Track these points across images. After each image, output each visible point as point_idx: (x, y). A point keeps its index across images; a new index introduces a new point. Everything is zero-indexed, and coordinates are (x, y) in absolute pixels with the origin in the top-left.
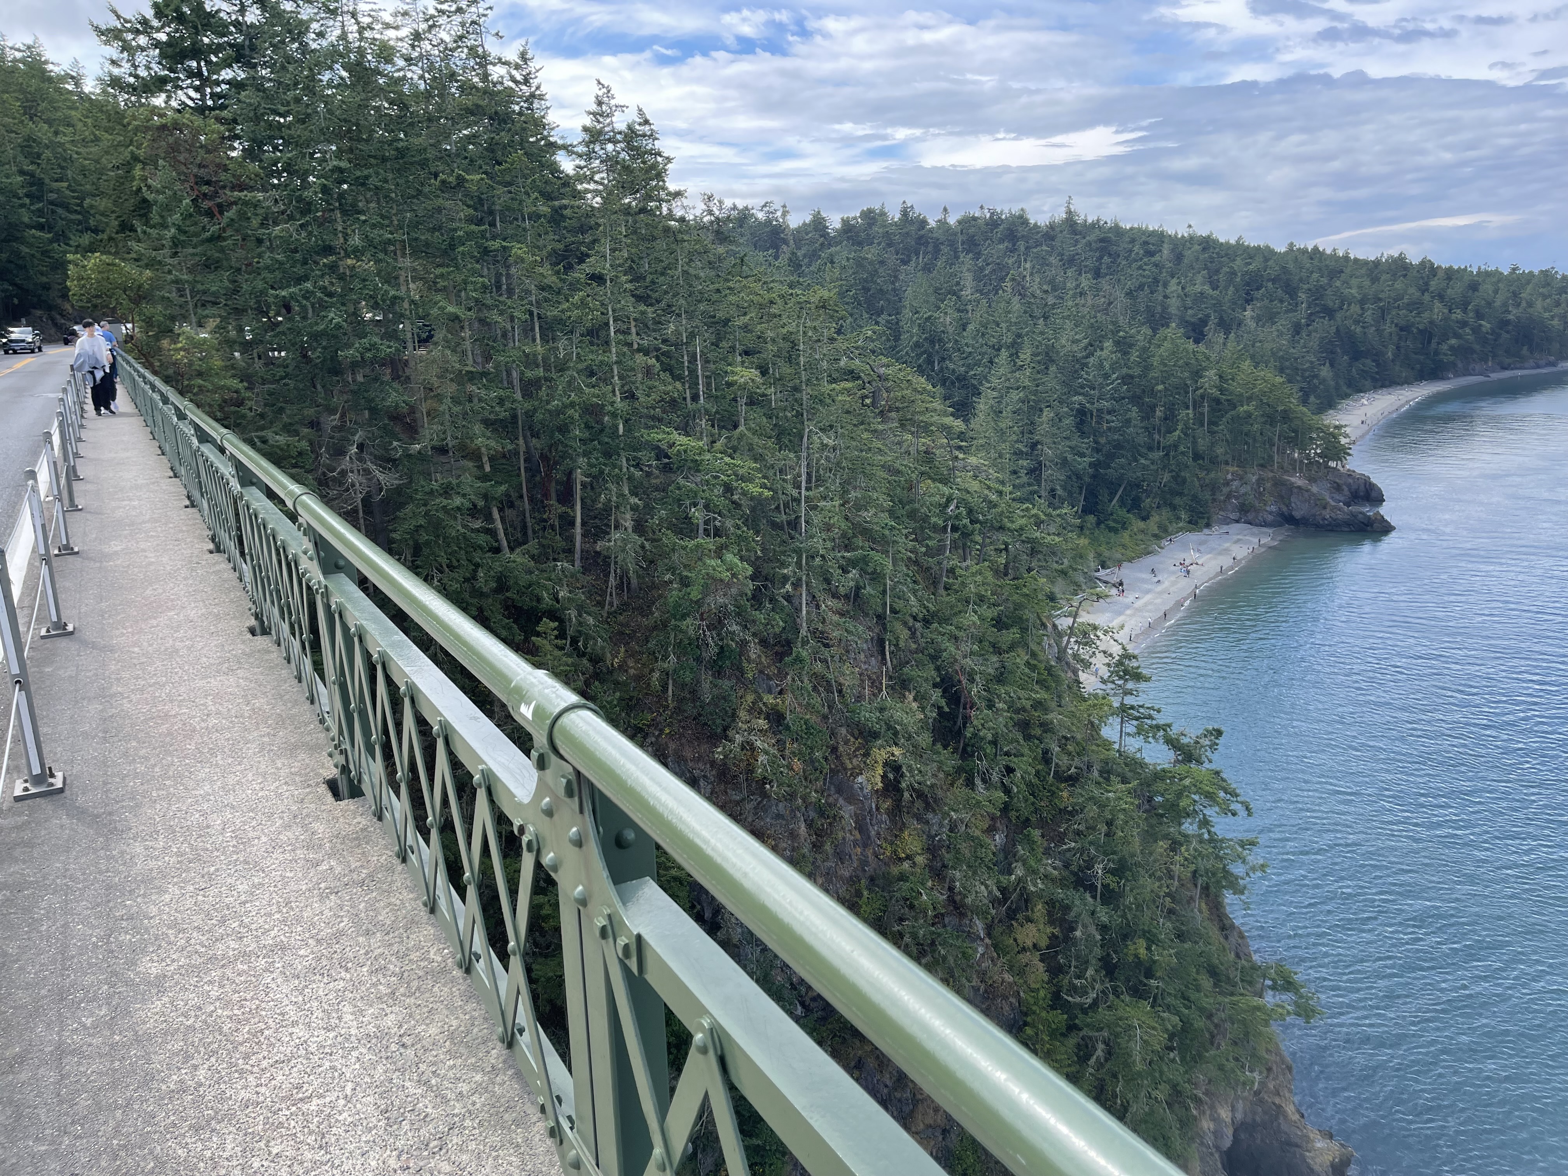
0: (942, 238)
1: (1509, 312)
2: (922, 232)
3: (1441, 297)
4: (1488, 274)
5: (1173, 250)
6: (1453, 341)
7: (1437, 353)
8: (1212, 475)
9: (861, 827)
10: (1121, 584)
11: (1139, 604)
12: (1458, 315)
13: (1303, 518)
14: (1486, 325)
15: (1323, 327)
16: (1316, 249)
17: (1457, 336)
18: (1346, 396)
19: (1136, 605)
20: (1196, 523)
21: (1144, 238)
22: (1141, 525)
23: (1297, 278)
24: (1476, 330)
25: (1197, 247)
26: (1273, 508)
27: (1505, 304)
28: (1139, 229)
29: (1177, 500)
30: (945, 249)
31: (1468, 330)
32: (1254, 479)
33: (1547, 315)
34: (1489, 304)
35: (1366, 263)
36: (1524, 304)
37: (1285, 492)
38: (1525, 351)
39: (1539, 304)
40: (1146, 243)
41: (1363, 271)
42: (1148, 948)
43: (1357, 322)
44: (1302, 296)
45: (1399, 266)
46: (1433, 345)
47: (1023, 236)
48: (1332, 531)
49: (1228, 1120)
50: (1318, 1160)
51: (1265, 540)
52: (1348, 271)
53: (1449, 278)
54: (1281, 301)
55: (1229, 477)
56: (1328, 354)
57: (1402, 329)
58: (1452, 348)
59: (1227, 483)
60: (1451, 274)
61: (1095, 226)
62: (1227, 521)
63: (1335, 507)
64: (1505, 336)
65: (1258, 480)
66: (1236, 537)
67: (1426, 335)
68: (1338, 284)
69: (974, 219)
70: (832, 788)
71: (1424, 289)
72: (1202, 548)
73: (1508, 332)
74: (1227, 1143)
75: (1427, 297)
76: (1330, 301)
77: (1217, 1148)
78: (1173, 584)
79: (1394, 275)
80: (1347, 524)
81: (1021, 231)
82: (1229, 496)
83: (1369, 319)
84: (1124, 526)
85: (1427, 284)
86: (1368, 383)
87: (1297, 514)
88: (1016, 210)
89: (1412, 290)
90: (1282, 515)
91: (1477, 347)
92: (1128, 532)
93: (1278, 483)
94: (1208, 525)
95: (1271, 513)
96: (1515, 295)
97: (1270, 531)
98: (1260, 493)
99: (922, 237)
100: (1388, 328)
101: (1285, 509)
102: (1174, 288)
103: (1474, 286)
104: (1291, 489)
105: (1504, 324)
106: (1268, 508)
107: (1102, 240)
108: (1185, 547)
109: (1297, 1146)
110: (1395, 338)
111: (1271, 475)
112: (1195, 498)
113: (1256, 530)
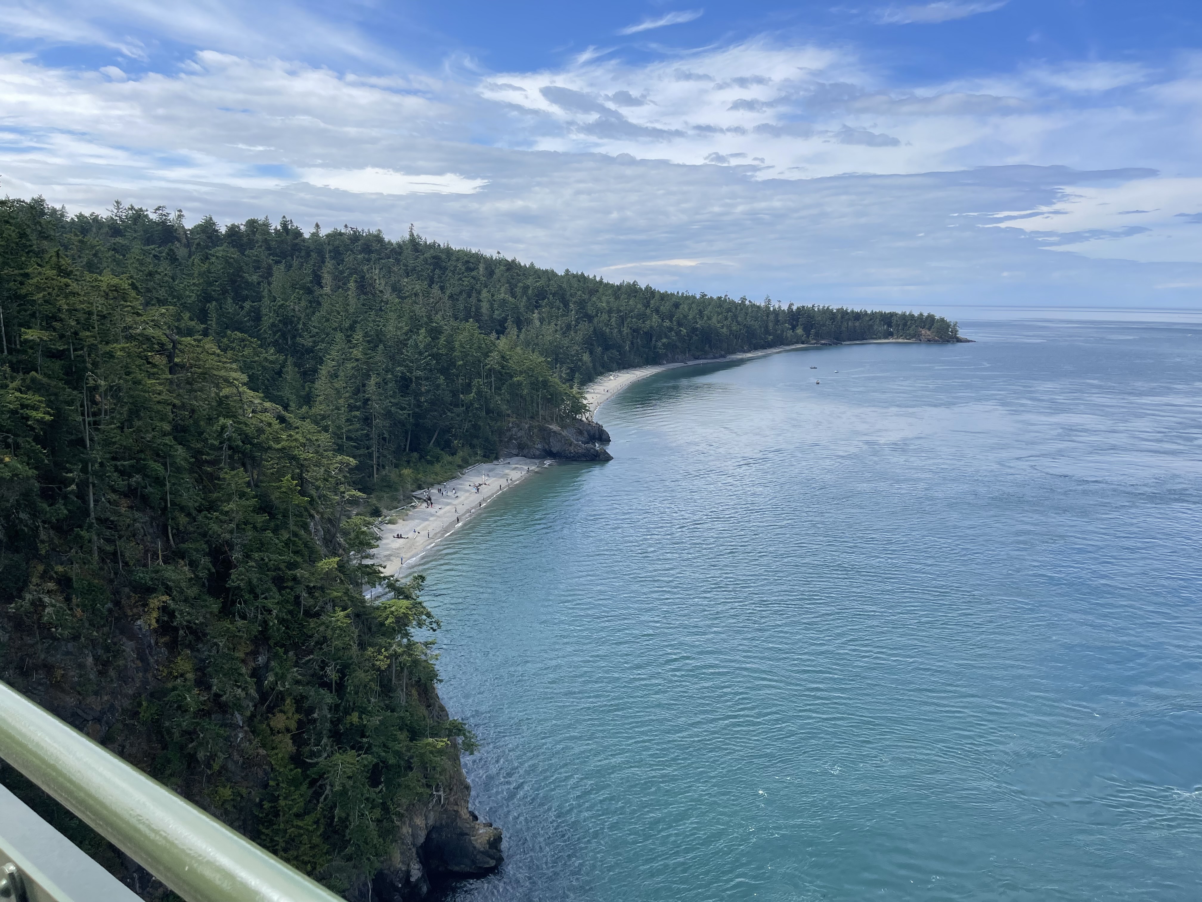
0: (312, 247)
1: (697, 323)
2: (296, 241)
3: (657, 311)
4: (687, 298)
5: (486, 269)
6: (664, 340)
7: (655, 347)
8: (499, 424)
9: (142, 657)
10: (430, 499)
11: (441, 512)
12: (667, 323)
13: (558, 452)
14: (684, 331)
15: (585, 328)
16: (582, 274)
17: (667, 337)
18: (601, 374)
19: (438, 514)
20: (488, 457)
21: (466, 258)
22: (450, 458)
23: (569, 293)
24: (678, 333)
25: (502, 268)
26: (539, 446)
27: (694, 318)
28: (463, 251)
29: (475, 441)
30: (314, 255)
31: (673, 333)
32: (527, 426)
33: (719, 325)
34: (685, 317)
35: (612, 286)
36: (705, 318)
37: (546, 435)
38: (707, 348)
39: (714, 319)
40: (468, 262)
41: (610, 292)
42: (360, 718)
43: (607, 325)
44: (572, 306)
45: (632, 290)
46: (653, 342)
47: (376, 250)
48: (576, 460)
49: (423, 825)
50: (479, 841)
51: (533, 468)
52: (601, 290)
53: (662, 299)
54: (559, 309)
55: (510, 425)
56: (588, 345)
57: (634, 331)
58: (664, 344)
59: (509, 430)
60: (664, 297)
61: (433, 246)
62: (511, 455)
63: (577, 445)
64: (695, 338)
65: (529, 427)
66: (514, 466)
67: (649, 335)
68: (594, 299)
69: (341, 234)
70: (117, 631)
71: (647, 306)
72: (490, 474)
73: (697, 335)
74: (421, 840)
75: (648, 311)
76: (590, 310)
77: (414, 845)
78: (467, 498)
79: (629, 295)
80: (584, 455)
81: (376, 246)
82: (511, 438)
83: (613, 323)
84: (438, 459)
85: (648, 302)
86: (615, 365)
87: (554, 450)
88: (374, 230)
89: (639, 306)
90: (545, 450)
91: (679, 344)
92: (440, 464)
93: (542, 429)
94: (497, 458)
95: (538, 449)
96: (701, 312)
97: (537, 461)
98: (531, 436)
99: (297, 244)
100: (625, 330)
101: (547, 447)
102: (485, 295)
103: (677, 305)
104: (550, 432)
105: (694, 330)
106: (536, 446)
107: (434, 257)
108: (479, 474)
109: (467, 834)
110: (630, 337)
111: (537, 424)
112: (487, 440)
113: (528, 461)
